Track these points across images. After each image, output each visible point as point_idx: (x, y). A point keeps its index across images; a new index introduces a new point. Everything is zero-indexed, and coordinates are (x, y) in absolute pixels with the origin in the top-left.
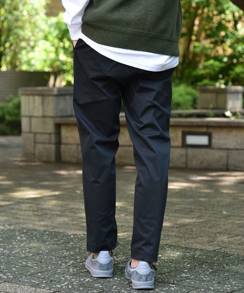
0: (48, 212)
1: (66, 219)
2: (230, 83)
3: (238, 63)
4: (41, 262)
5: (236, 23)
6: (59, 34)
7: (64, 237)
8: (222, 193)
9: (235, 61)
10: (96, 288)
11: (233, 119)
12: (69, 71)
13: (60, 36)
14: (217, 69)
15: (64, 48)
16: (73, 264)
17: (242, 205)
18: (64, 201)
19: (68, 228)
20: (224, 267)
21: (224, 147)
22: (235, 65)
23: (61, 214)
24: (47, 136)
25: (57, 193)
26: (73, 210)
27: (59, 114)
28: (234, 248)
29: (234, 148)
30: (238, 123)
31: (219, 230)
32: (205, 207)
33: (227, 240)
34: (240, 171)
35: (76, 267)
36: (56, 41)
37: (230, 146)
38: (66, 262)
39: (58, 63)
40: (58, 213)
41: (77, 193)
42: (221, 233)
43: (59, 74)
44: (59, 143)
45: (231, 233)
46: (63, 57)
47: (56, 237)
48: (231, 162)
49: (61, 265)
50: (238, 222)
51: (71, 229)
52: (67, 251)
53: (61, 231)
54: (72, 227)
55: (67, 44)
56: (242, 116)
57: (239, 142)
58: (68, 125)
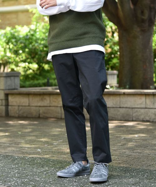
0: (2, 144)
1: (13, 149)
2: (110, 69)
3: (115, 57)
5: (113, 33)
6: (6, 40)
7: (12, 158)
9: (113, 56)
10: (31, 184)
11: (111, 90)
12: (13, 62)
13: (7, 41)
15: (9, 48)
16: (17, 172)
17: (116, 139)
18: (12, 138)
19: (14, 153)
22: (113, 58)
23: (10, 145)
24: (0, 101)
25: (7, 134)
26: (17, 143)
27: (7, 88)
29: (112, 107)
30: (114, 92)
34: (116, 120)
35: (19, 173)
36: (5, 44)
38: (13, 171)
39: (6, 58)
40: (8, 145)
41: (19, 134)
43: (7, 65)
44: (7, 105)
46: (9, 54)
47: (7, 158)
48: (110, 115)
49: (11, 173)
50: (113, 148)
51: (16, 153)
52: (14, 165)
54: (16, 152)
55: (11, 46)
56: (117, 88)
57: (115, 103)
58: (12, 94)
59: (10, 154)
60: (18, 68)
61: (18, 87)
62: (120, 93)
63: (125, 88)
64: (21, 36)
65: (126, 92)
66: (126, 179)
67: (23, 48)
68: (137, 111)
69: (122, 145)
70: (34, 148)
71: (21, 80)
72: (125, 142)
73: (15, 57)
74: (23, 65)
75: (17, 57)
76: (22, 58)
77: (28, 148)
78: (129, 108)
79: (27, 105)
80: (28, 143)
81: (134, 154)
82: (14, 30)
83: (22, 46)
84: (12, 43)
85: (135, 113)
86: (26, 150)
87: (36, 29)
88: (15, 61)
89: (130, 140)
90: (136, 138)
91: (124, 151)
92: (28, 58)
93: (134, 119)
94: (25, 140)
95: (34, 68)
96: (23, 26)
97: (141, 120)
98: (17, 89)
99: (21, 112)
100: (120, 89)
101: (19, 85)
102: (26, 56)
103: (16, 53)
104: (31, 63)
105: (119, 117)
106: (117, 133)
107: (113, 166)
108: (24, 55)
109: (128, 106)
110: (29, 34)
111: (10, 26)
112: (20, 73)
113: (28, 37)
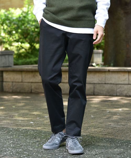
1: (8, 121)
2: (95, 49)
7: (7, 129)
8: (91, 107)
10: (25, 154)
11: (97, 67)
12: (7, 42)
15: (4, 29)
16: (12, 142)
17: (102, 112)
18: (6, 111)
19: (9, 125)
20: (92, 143)
21: (92, 82)
23: (5, 118)
25: (2, 108)
26: (11, 116)
27: (2, 66)
28: (97, 134)
29: (97, 83)
30: (100, 69)
31: (89, 125)
33: (93, 130)
34: (101, 95)
35: (14, 144)
37: (96, 82)
38: (9, 142)
40: (3, 118)
41: (13, 107)
42: (90, 126)
43: (2, 44)
44: (2, 81)
45: (96, 126)
46: (3, 34)
47: (3, 129)
48: (96, 90)
49: (6, 143)
50: (99, 121)
51: (11, 125)
52: (9, 136)
53: (5, 127)
54: (11, 124)
55: (5, 27)
56: (102, 66)
57: (100, 79)
58: (7, 71)
59: (5, 126)
60: (12, 47)
61: (12, 65)
62: (106, 70)
63: (110, 66)
64: (15, 18)
65: (111, 69)
66: (111, 149)
67: (16, 29)
68: (121, 87)
69: (107, 118)
70: (27, 121)
71: (14, 58)
72: (110, 115)
73: (9, 37)
74: (16, 44)
75: (10, 37)
76: (15, 38)
77: (22, 120)
78: (114, 84)
79: (20, 81)
80: (22, 116)
81: (118, 126)
82: (8, 12)
83: (15, 27)
84: (6, 25)
85: (119, 88)
86: (19, 122)
87: (28, 11)
88: (8, 40)
89: (115, 114)
90: (120, 112)
91: (109, 123)
92: (20, 38)
93: (118, 94)
94: (18, 113)
95: (27, 47)
96: (16, 9)
97: (125, 95)
98: (11, 67)
99: (15, 88)
100: (105, 67)
101: (13, 63)
102: (19, 36)
103: (10, 33)
104: (24, 43)
105: (105, 93)
106: (102, 107)
107: (99, 137)
108: (17, 35)
109: (113, 82)
110: (21, 16)
111: (4, 9)
112: (13, 52)
113: (21, 19)
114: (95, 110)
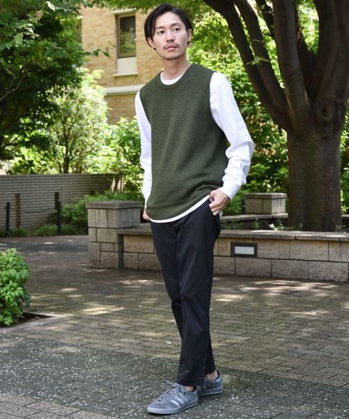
0: (114, 330)
1: (131, 340)
4: (111, 388)
7: (129, 358)
8: (266, 306)
11: (276, 230)
14: (263, 172)
16: (137, 390)
17: (283, 319)
18: (128, 317)
19: (132, 348)
20: (265, 391)
21: (268, 256)
23: (126, 332)
24: (112, 245)
25: (121, 308)
26: (137, 328)
27: (122, 226)
28: (274, 369)
29: (276, 257)
31: (262, 349)
32: (250, 322)
33: (268, 360)
35: (140, 393)
38: (132, 388)
39: (120, 166)
40: (124, 331)
41: (139, 307)
42: (264, 352)
44: (121, 251)
45: (272, 352)
47: (123, 358)
48: (274, 270)
49: (127, 391)
51: (135, 349)
52: (132, 375)
54: (135, 347)
57: (281, 252)
58: (130, 235)
59: (126, 351)
61: (138, 224)
68: (315, 266)
69: (291, 334)
70: (162, 338)
72: (297, 326)
77: (153, 338)
78: (303, 260)
79: (152, 251)
80: (152, 328)
81: (310, 352)
85: (312, 268)
86: (149, 341)
89: (304, 323)
90: (313, 318)
93: (311, 277)
97: (322, 278)
98: (136, 227)
99: (142, 262)
101: (139, 221)
103: (135, 159)
105: (289, 275)
106: (284, 309)
107: (277, 377)
109: (302, 257)
114: (271, 315)
